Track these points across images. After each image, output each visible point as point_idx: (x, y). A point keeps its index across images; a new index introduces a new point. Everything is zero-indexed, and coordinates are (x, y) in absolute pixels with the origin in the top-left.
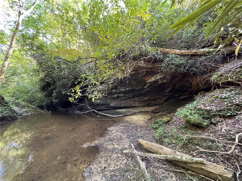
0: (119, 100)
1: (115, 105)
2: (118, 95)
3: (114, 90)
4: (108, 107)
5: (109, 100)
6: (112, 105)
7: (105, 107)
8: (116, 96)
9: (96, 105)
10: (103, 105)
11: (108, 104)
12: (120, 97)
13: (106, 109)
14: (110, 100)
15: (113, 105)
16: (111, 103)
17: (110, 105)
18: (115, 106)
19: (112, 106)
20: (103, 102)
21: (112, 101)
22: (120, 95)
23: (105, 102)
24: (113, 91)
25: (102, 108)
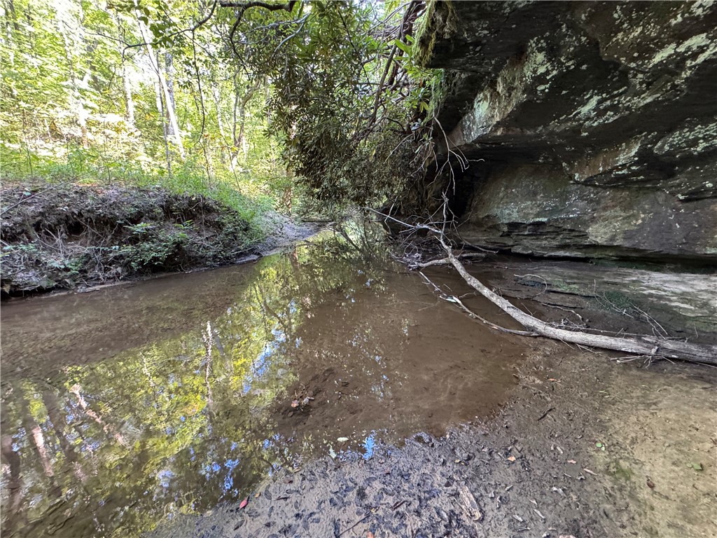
0: (673, 194)
1: (628, 235)
2: (663, 147)
3: (593, 102)
4: (579, 247)
5: (581, 198)
6: (598, 233)
7: (555, 243)
8: (628, 154)
9: (506, 229)
10: (542, 234)
11: (569, 226)
12: (689, 159)
13: (567, 254)
14: (591, 201)
15: (613, 238)
16: (593, 220)
17: (585, 236)
18: (627, 244)
19: (600, 240)
20: (538, 215)
21: (605, 209)
22: (675, 138)
23: (554, 210)
24: (585, 110)
25: (544, 248)
